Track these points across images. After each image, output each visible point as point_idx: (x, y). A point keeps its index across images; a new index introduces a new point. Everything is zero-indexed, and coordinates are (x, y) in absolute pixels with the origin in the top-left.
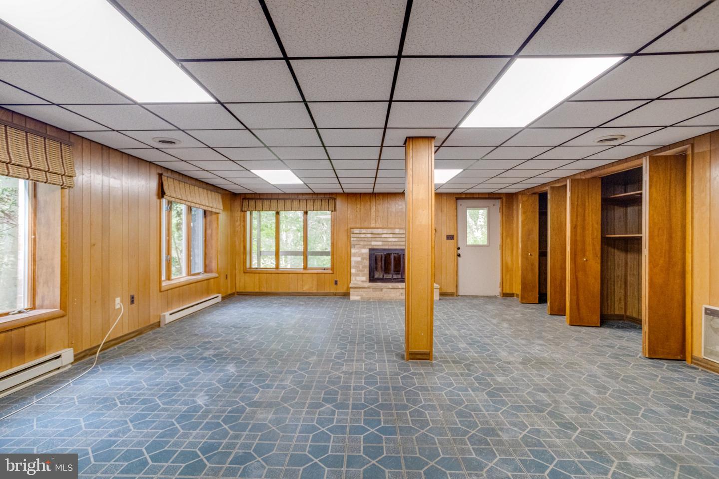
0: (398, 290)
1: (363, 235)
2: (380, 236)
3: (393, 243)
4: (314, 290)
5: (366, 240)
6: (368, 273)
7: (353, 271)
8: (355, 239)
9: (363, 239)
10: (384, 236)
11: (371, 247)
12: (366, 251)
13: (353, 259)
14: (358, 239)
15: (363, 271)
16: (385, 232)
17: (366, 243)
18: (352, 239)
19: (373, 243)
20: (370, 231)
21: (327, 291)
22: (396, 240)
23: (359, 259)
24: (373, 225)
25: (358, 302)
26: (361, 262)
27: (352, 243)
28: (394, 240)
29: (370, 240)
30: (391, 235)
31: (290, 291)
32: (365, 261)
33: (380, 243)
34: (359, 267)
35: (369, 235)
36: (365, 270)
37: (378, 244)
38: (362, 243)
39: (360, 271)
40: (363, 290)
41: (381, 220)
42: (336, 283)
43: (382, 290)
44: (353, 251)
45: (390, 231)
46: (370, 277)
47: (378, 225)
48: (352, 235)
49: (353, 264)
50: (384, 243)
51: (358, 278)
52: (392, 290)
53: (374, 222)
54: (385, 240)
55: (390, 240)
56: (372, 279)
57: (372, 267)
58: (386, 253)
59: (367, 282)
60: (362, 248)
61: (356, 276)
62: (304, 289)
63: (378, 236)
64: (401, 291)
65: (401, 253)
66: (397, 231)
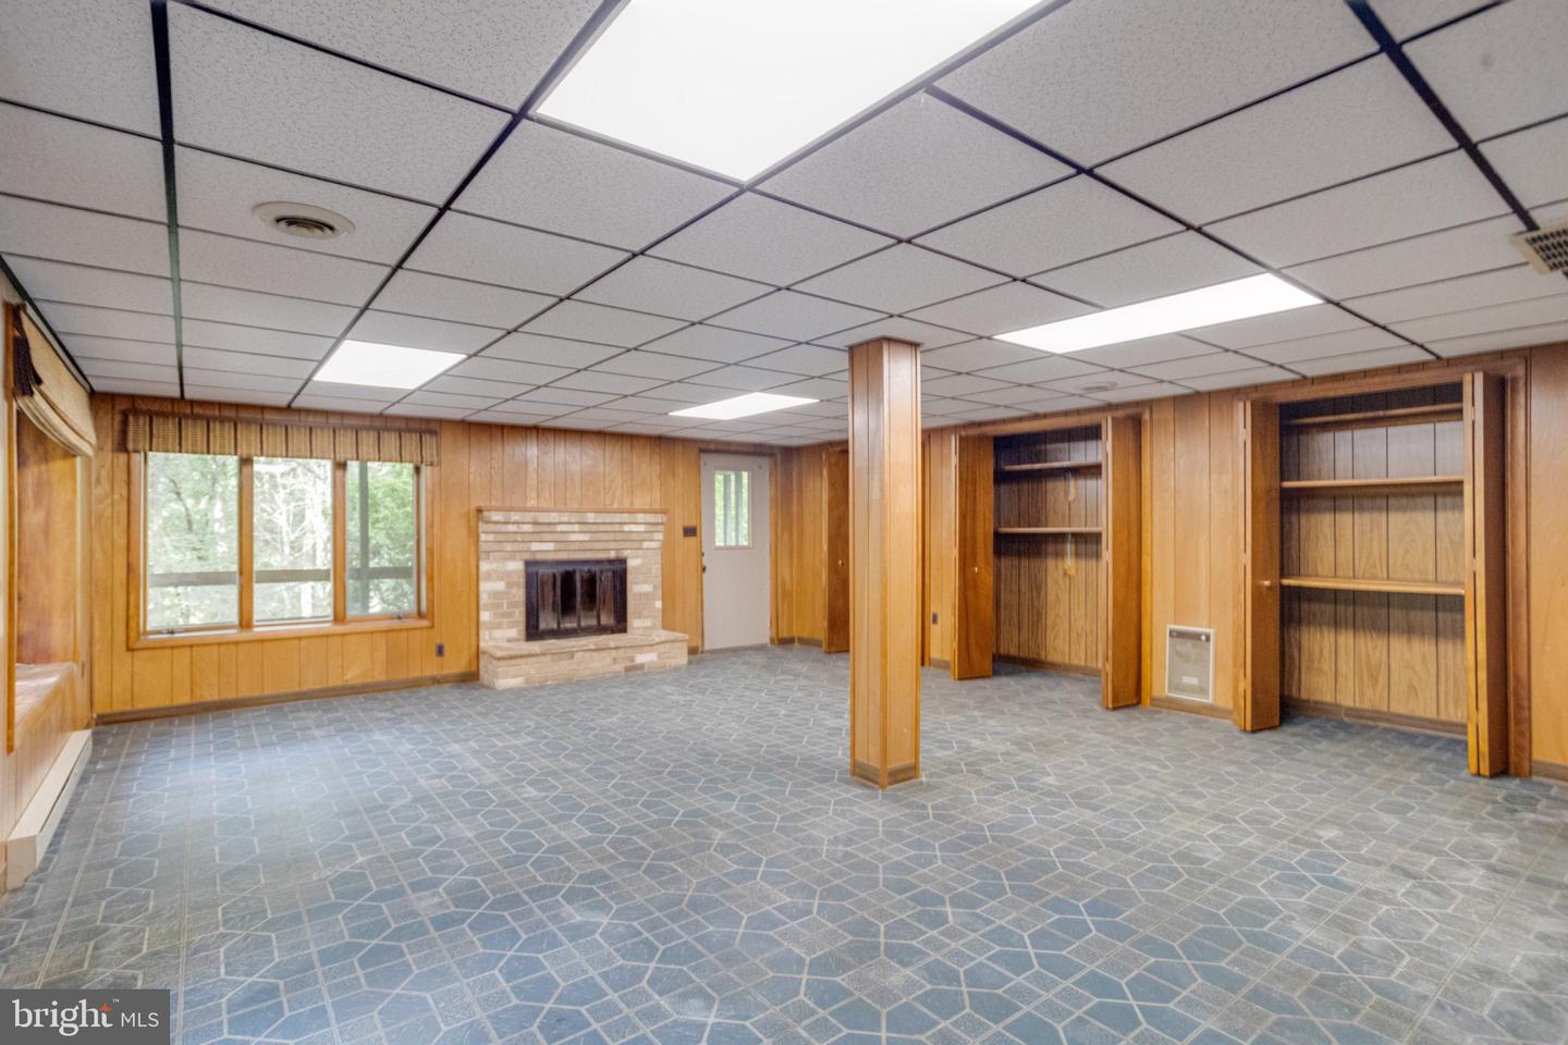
1: (511, 528)
2: (552, 528)
3: (576, 546)
4: (379, 676)
5: (519, 538)
6: (523, 618)
7: (485, 616)
8: (491, 537)
9: (511, 537)
10: (560, 528)
11: (527, 556)
12: (517, 566)
13: (485, 587)
14: (500, 537)
15: (511, 615)
16: (565, 519)
17: (516, 547)
18: (483, 537)
19: (535, 546)
20: (529, 517)
21: (415, 673)
22: (586, 537)
23: (500, 586)
24: (531, 503)
26: (505, 593)
27: (483, 547)
28: (581, 537)
29: (529, 537)
30: (576, 528)
32: (515, 590)
33: (550, 546)
34: (500, 606)
35: (527, 528)
36: (514, 612)
37: (545, 549)
38: (509, 547)
39: (504, 615)
41: (550, 492)
42: (440, 651)
43: (571, 655)
44: (484, 566)
45: (575, 517)
46: (527, 629)
47: (544, 504)
48: (483, 527)
49: (484, 598)
50: (559, 546)
51: (498, 633)
52: (595, 654)
53: (534, 494)
54: (562, 537)
55: (574, 537)
56: (533, 632)
57: (532, 607)
58: (562, 569)
59: (518, 640)
60: (506, 559)
61: (493, 628)
62: (348, 677)
63: (547, 528)
64: (614, 653)
65: (596, 569)
66: (591, 517)
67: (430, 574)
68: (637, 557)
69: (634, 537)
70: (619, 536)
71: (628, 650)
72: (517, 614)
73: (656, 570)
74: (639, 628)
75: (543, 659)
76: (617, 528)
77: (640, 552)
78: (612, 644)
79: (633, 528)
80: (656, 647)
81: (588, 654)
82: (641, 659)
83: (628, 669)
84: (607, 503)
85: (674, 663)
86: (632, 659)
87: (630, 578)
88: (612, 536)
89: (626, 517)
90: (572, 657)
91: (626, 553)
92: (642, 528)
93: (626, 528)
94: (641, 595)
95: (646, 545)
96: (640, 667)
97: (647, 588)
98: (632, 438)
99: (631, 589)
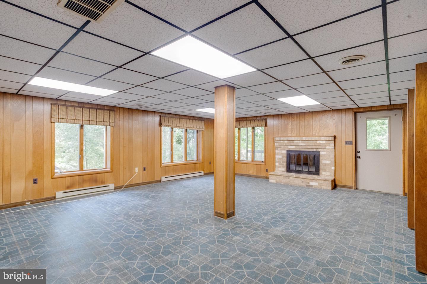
0: (300, 179)
1: (282, 142)
2: (293, 142)
3: (302, 147)
4: (255, 174)
5: (285, 144)
6: (286, 166)
7: (277, 164)
8: (277, 144)
9: (282, 144)
10: (295, 142)
11: (288, 149)
12: (285, 152)
13: (277, 157)
14: (279, 144)
15: (283, 165)
16: (296, 139)
17: (284, 147)
18: (276, 144)
19: (289, 147)
20: (286, 139)
21: (262, 175)
22: (305, 144)
23: (280, 157)
24: (290, 135)
26: (281, 159)
27: (276, 146)
28: (303, 144)
29: (287, 144)
30: (301, 142)
31: (243, 173)
32: (284, 158)
33: (294, 147)
34: (280, 162)
35: (286, 142)
36: (284, 164)
37: (292, 147)
38: (282, 147)
39: (281, 164)
40: (277, 176)
41: (295, 132)
42: (267, 171)
44: (277, 151)
45: (299, 139)
46: (287, 169)
47: (293, 135)
48: (275, 141)
49: (276, 160)
50: (297, 147)
51: (280, 169)
52: (296, 179)
53: (290, 132)
54: (297, 144)
55: (300, 144)
56: (289, 170)
57: (288, 162)
58: (298, 153)
59: (285, 172)
60: (282, 150)
61: (279, 167)
62: (250, 173)
63: (291, 142)
64: (302, 180)
65: (308, 153)
66: (304, 138)
67: (265, 152)
68: (324, 151)
69: (322, 145)
70: (316, 144)
71: (307, 180)
72: (285, 164)
73: (332, 156)
74: (324, 175)
75: (280, 177)
76: (315, 142)
77: (325, 150)
78: (301, 177)
79: (321, 142)
80: (317, 181)
81: (294, 178)
82: (311, 183)
83: (307, 186)
84: (314, 134)
85: (325, 188)
86: (309, 183)
87: (321, 158)
88: (313, 144)
89: (317, 138)
90: (289, 178)
91: (319, 150)
92: (324, 142)
93: (318, 142)
94: (325, 164)
95: (327, 147)
96: (312, 186)
97: (328, 162)
98: (323, 112)
99: (322, 162)
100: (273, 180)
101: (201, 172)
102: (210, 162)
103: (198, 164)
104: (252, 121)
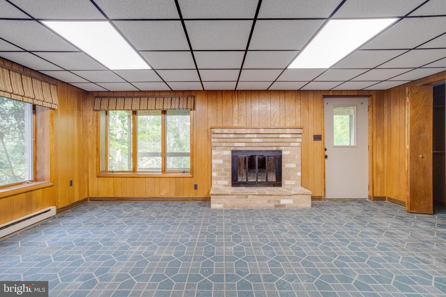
0: (265, 196)
1: (224, 136)
2: (243, 136)
3: (256, 144)
4: (173, 195)
5: (228, 140)
6: (230, 176)
7: (214, 174)
8: (216, 140)
9: (225, 140)
10: (247, 136)
11: (233, 149)
12: (228, 153)
13: (214, 162)
14: (220, 140)
15: (226, 174)
16: (249, 132)
17: (227, 144)
18: (213, 140)
19: (236, 144)
20: (232, 131)
21: (186, 196)
22: (261, 140)
23: (221, 161)
24: (235, 125)
25: (220, 211)
26: (223, 165)
27: (213, 144)
28: (258, 140)
29: (233, 140)
30: (255, 136)
31: (147, 196)
32: (227, 164)
33: (244, 144)
34: (220, 170)
35: (231, 136)
36: (227, 173)
37: (241, 145)
38: (224, 144)
39: (222, 174)
40: (226, 196)
41: (244, 120)
42: (196, 187)
43: (247, 196)
44: (214, 153)
45: (254, 131)
46: (232, 181)
47: (240, 125)
48: (213, 136)
49: (214, 166)
50: (247, 144)
51: (219, 182)
52: (259, 197)
53: (236, 121)
54: (249, 140)
55: (254, 140)
56: (235, 183)
57: (234, 170)
58: (250, 154)
59: (229, 186)
60: (223, 150)
61: (218, 180)
62: (162, 194)
63: (241, 136)
64: (269, 197)
65: (265, 155)
66: (262, 131)
67: (192, 155)
68: (287, 150)
69: (285, 140)
70: (277, 140)
71: (277, 197)
72: (228, 174)
73: (298, 157)
74: (288, 185)
75: (232, 197)
76: (276, 136)
77: (289, 148)
78: (267, 193)
79: (285, 136)
80: (292, 196)
82: (283, 202)
83: (276, 206)
84: (272, 124)
85: (302, 206)
86: (279, 202)
87: (283, 160)
88: (273, 140)
89: (280, 131)
90: (247, 197)
91: (281, 148)
92: (289, 136)
93: (281, 136)
94: (289, 169)
95: (292, 144)
96: (284, 206)
97: (293, 165)
98: (285, 92)
99: (284, 166)
100: (218, 204)
101: (49, 210)
102: (71, 182)
103: (41, 190)
104: (166, 99)
